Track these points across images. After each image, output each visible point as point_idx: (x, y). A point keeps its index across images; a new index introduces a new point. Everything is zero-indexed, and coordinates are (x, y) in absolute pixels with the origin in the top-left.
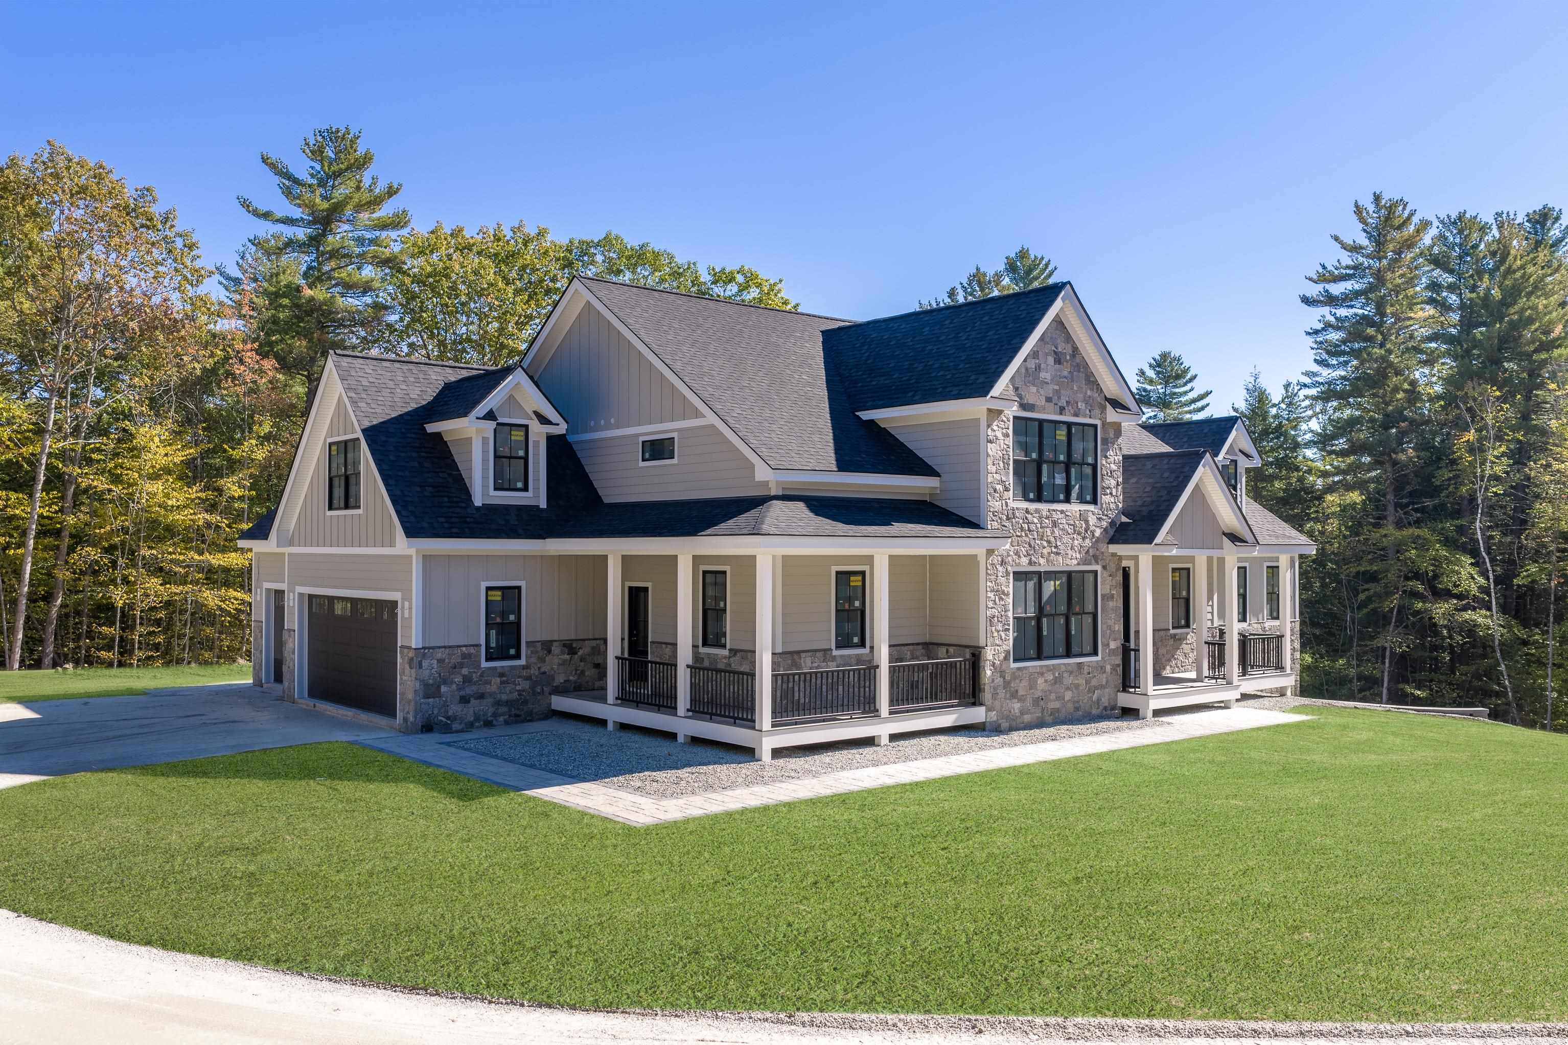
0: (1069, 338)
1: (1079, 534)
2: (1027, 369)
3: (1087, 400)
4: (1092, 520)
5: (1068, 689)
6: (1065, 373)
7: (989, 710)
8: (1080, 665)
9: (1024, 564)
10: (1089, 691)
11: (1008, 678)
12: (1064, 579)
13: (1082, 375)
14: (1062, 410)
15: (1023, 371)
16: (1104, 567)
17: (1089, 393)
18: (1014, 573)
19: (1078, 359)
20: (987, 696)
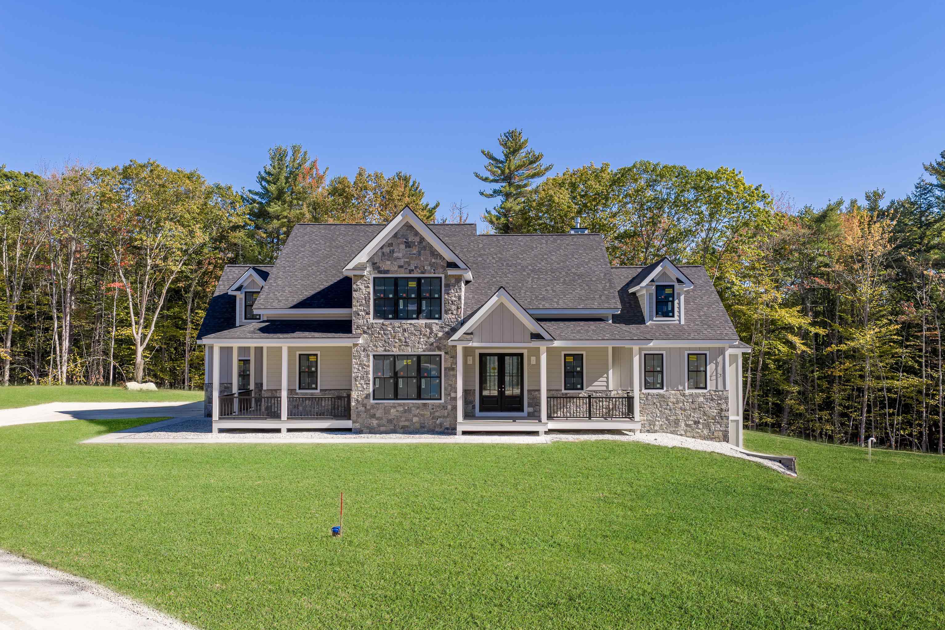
0: (417, 233)
1: (425, 335)
2: (383, 253)
3: (431, 265)
4: (435, 328)
5: (415, 416)
6: (415, 252)
7: (353, 422)
8: (425, 405)
9: (380, 351)
10: (433, 418)
11: (368, 407)
12: (415, 359)
13: (428, 252)
14: (411, 271)
15: (380, 254)
16: (446, 353)
17: (433, 260)
18: (374, 356)
19: (424, 244)
20: (353, 415)
